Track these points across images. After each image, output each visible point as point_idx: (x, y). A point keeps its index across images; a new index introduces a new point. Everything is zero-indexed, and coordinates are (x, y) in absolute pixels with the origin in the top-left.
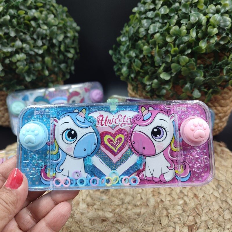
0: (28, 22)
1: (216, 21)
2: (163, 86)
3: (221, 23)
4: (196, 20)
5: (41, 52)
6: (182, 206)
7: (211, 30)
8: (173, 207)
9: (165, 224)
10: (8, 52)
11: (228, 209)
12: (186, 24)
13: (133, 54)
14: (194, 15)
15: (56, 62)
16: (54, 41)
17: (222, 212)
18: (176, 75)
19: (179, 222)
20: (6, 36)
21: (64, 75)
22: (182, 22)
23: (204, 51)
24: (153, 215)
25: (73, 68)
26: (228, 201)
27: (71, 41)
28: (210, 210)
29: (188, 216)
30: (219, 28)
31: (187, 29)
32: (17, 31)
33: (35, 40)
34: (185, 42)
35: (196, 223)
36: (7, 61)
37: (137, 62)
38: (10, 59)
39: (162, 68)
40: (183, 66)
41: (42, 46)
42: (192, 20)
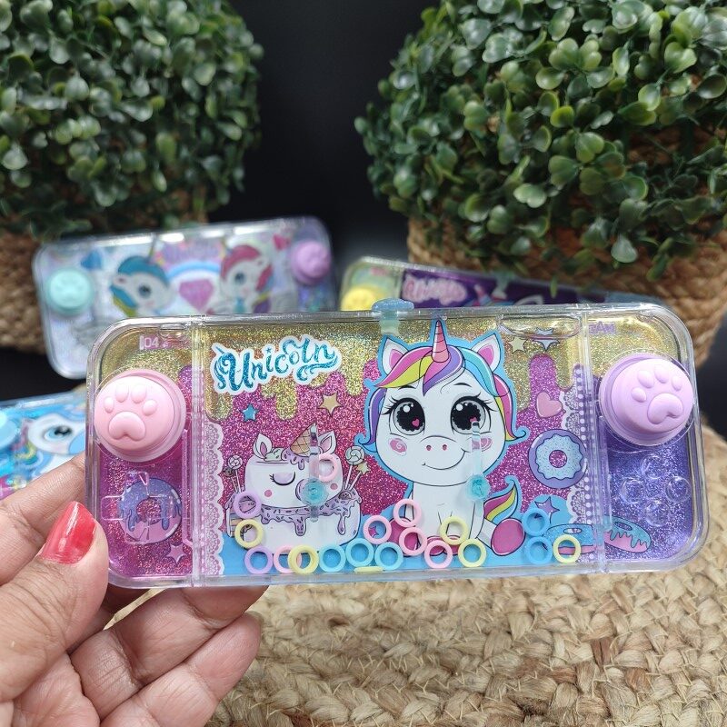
0: (107, 21)
1: (690, 26)
2: (521, 227)
3: (707, 34)
4: (629, 22)
5: (144, 115)
6: (573, 585)
7: (676, 54)
8: (547, 588)
9: (522, 633)
10: (44, 111)
11: (713, 597)
12: (600, 35)
13: (430, 126)
14: (626, 6)
15: (189, 150)
16: (186, 84)
17: (694, 605)
18: (562, 191)
19: (565, 629)
20: (39, 61)
21: (212, 195)
22: (586, 28)
23: (652, 120)
24: (486, 610)
25: (239, 174)
26: (710, 575)
27: (238, 86)
28: (656, 597)
29: (592, 614)
30: (700, 49)
31: (601, 50)
32: (73, 48)
33: (127, 79)
34: (595, 91)
35: (615, 635)
36: (40, 141)
37: (444, 151)
38: (50, 134)
39: (520, 170)
40: (587, 165)
41: (149, 97)
42: (618, 23)
